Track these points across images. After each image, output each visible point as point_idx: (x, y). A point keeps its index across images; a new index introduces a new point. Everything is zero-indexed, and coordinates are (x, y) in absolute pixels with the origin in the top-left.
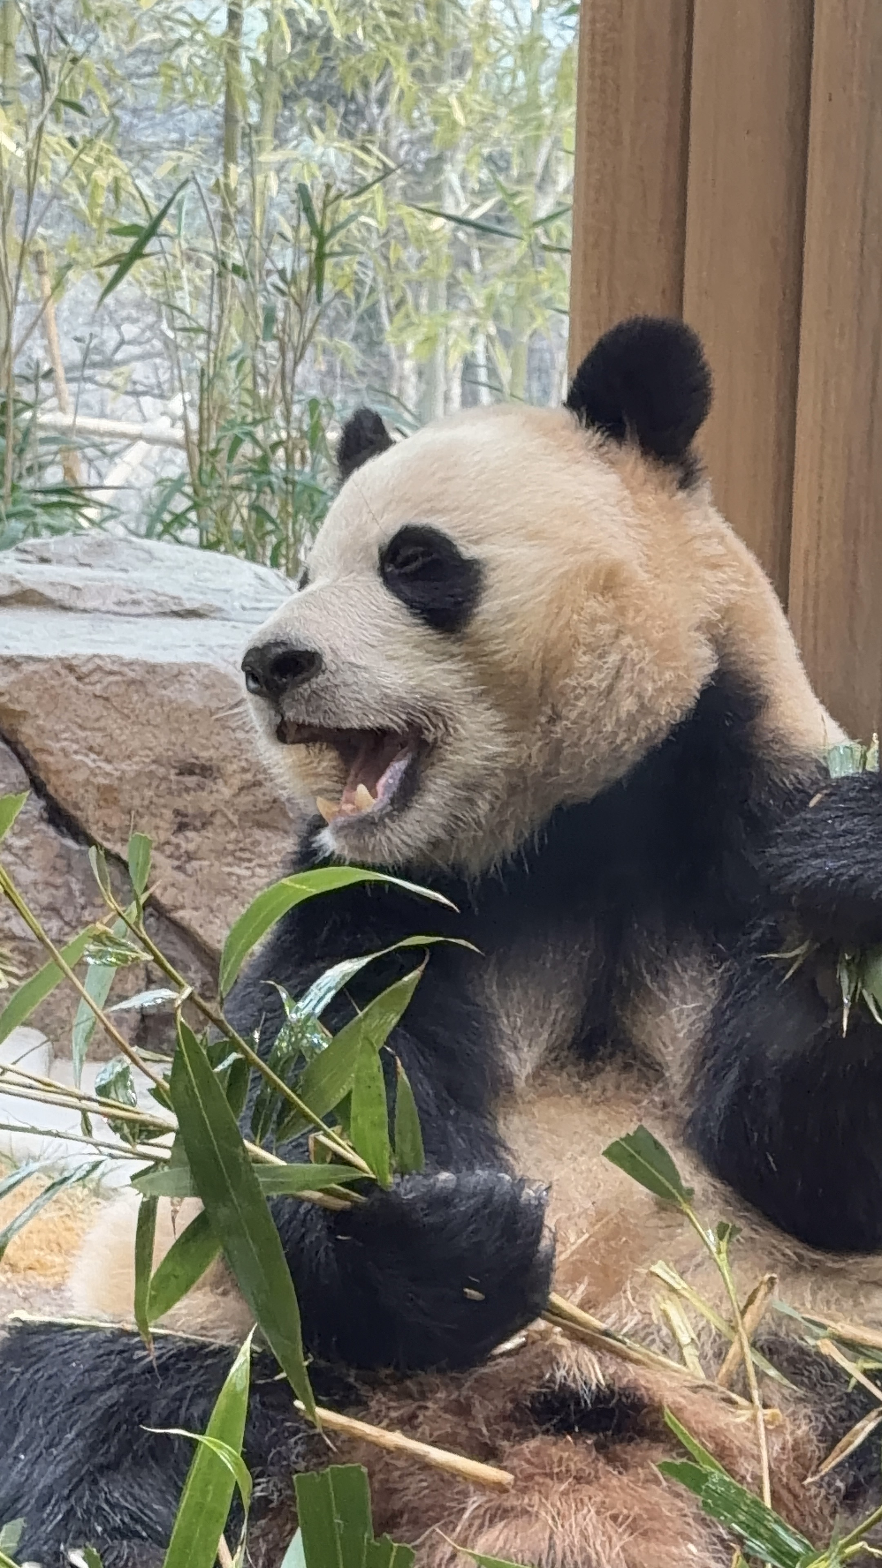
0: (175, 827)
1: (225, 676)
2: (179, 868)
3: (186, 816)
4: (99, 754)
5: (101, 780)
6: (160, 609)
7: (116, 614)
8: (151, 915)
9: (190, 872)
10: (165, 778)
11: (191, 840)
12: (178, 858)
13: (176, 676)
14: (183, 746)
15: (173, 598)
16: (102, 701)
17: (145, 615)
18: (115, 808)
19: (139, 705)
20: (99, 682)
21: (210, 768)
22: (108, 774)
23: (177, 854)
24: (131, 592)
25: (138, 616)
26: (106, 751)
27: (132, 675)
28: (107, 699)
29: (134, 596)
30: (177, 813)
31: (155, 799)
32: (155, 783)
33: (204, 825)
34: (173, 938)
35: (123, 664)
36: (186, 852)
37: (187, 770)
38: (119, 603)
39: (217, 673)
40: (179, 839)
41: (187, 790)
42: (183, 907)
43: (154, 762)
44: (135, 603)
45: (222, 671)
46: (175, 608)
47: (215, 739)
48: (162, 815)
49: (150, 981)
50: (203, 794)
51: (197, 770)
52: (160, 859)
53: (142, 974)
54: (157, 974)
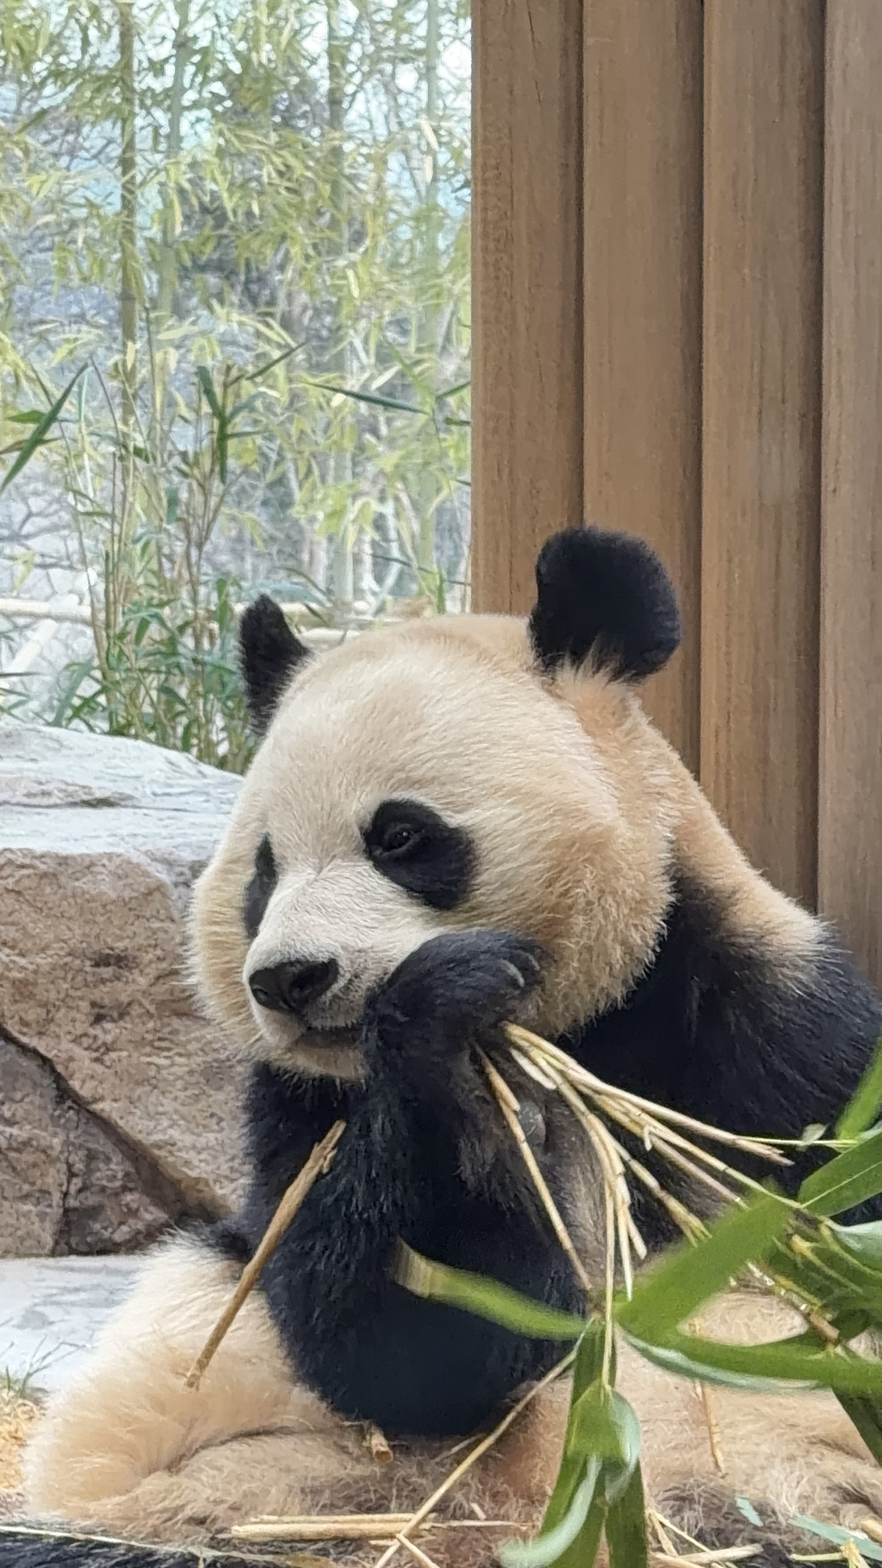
0: (92, 1018)
1: (138, 865)
2: (97, 1060)
3: (102, 1007)
4: (13, 948)
5: (15, 974)
6: (70, 799)
7: (26, 806)
8: (70, 1108)
9: (108, 1063)
10: (80, 970)
11: (109, 1032)
12: (97, 1050)
13: (88, 868)
14: (98, 936)
15: (84, 787)
16: (13, 895)
17: (56, 806)
18: (32, 1002)
19: (53, 897)
20: (11, 876)
21: (126, 957)
22: (23, 968)
23: (95, 1046)
24: (41, 783)
25: (49, 807)
26: (21, 945)
27: (43, 867)
28: (19, 893)
29: (44, 787)
30: (93, 1004)
31: (71, 992)
32: (70, 976)
33: (121, 1016)
34: (95, 1130)
35: (35, 857)
36: (104, 1044)
37: (101, 961)
38: (29, 795)
39: (129, 863)
40: (97, 1031)
41: (103, 981)
42: (102, 1099)
43: (69, 954)
44: (44, 794)
45: (135, 861)
46: (86, 798)
47: (130, 930)
48: (78, 1009)
49: (71, 1174)
50: (119, 985)
51: (112, 961)
52: (78, 1051)
53: (64, 1167)
54: (79, 1166)
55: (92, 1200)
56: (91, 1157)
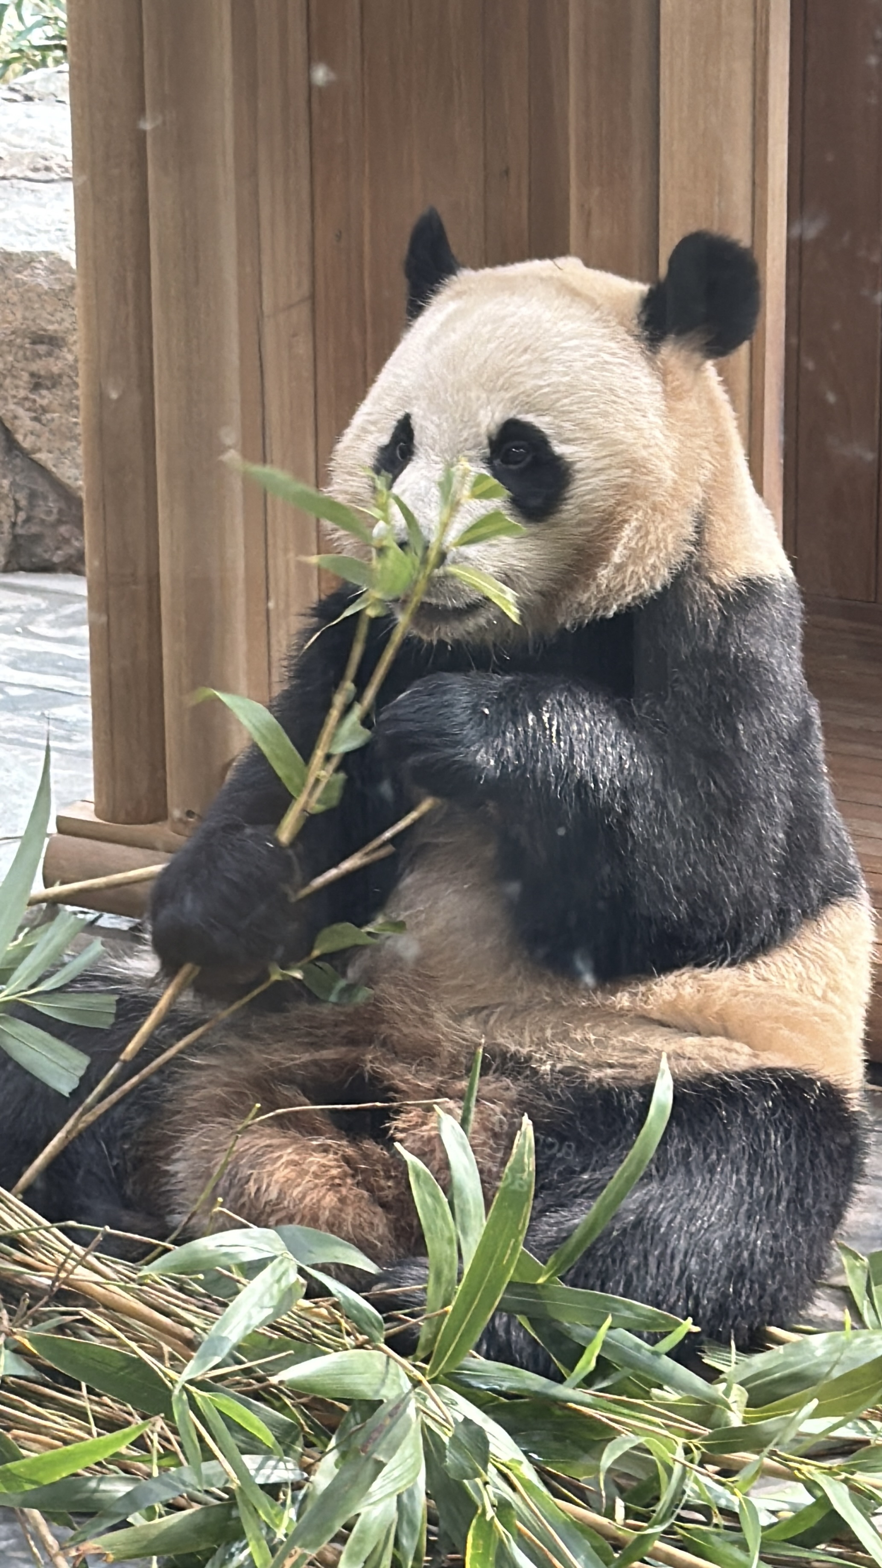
0: (31, 386)
1: (64, 261)
2: (36, 419)
3: (39, 377)
7: (30, 180)
8: (17, 456)
9: (44, 421)
10: (21, 347)
11: (45, 398)
12: (35, 411)
13: (29, 263)
14: (34, 320)
21: (56, 338)
23: (34, 408)
30: (32, 375)
31: (15, 364)
32: (14, 350)
33: (54, 385)
34: (35, 474)
36: (41, 406)
37: (38, 339)
39: (60, 260)
40: (35, 396)
41: (39, 356)
42: (39, 450)
43: (13, 333)
45: (65, 258)
47: (58, 316)
48: (20, 378)
49: (18, 508)
50: (51, 360)
51: (46, 340)
52: (21, 412)
53: (12, 503)
54: (23, 503)
55: (34, 529)
56: (33, 496)
